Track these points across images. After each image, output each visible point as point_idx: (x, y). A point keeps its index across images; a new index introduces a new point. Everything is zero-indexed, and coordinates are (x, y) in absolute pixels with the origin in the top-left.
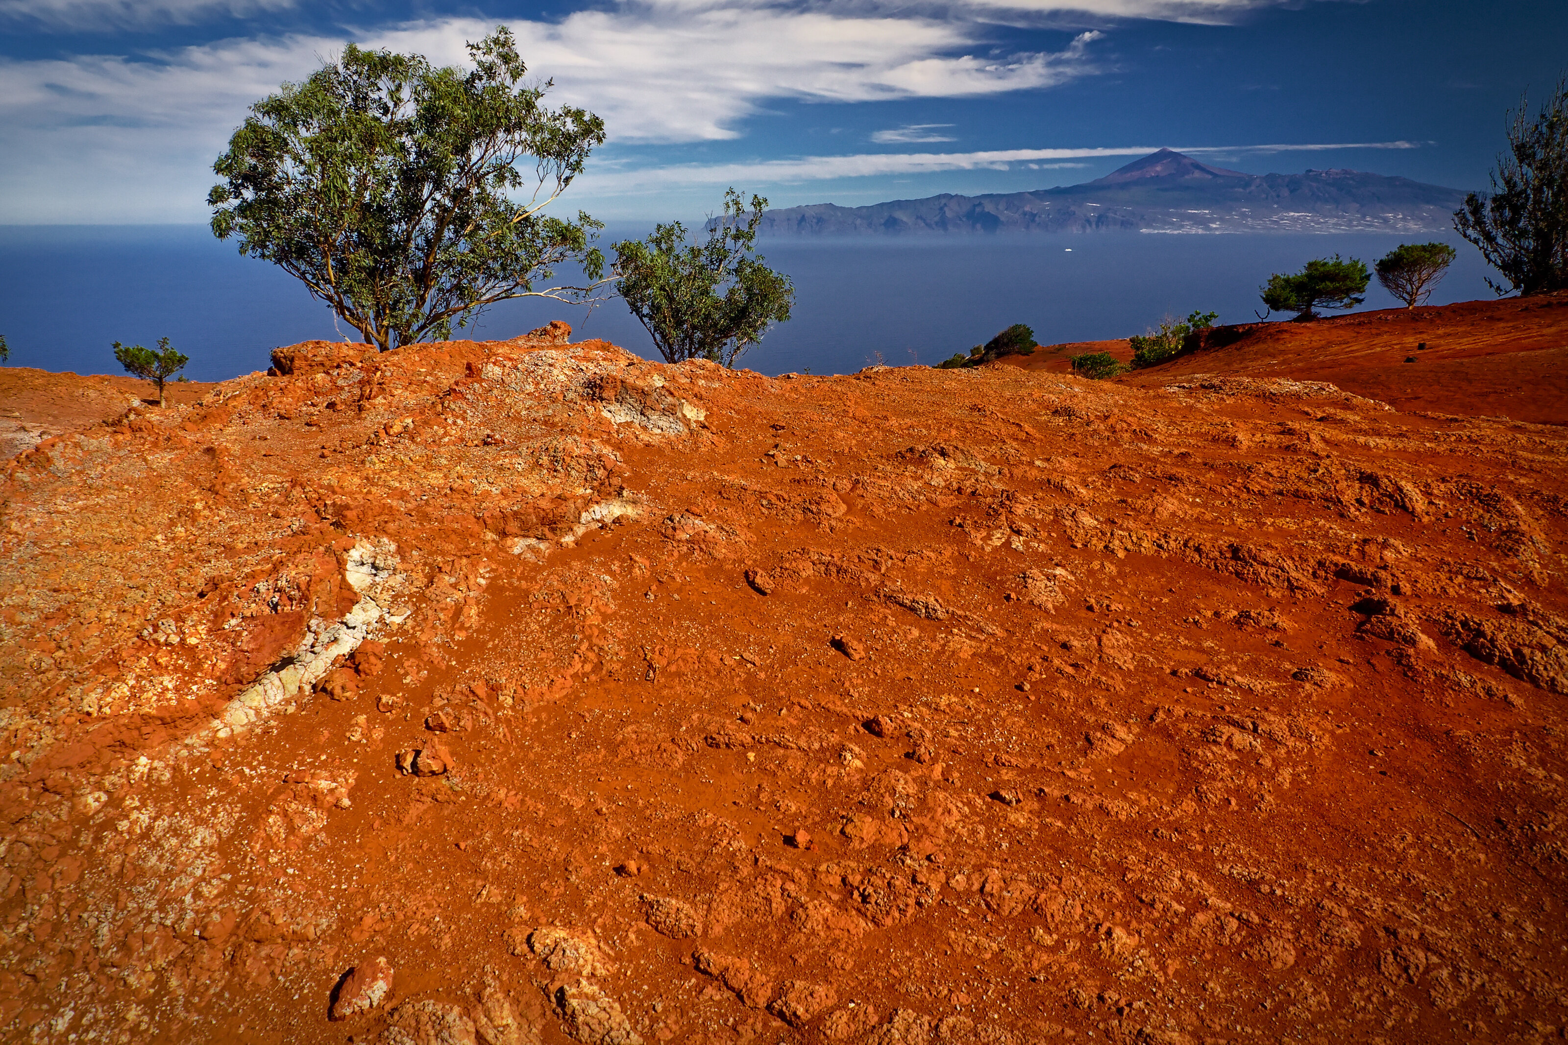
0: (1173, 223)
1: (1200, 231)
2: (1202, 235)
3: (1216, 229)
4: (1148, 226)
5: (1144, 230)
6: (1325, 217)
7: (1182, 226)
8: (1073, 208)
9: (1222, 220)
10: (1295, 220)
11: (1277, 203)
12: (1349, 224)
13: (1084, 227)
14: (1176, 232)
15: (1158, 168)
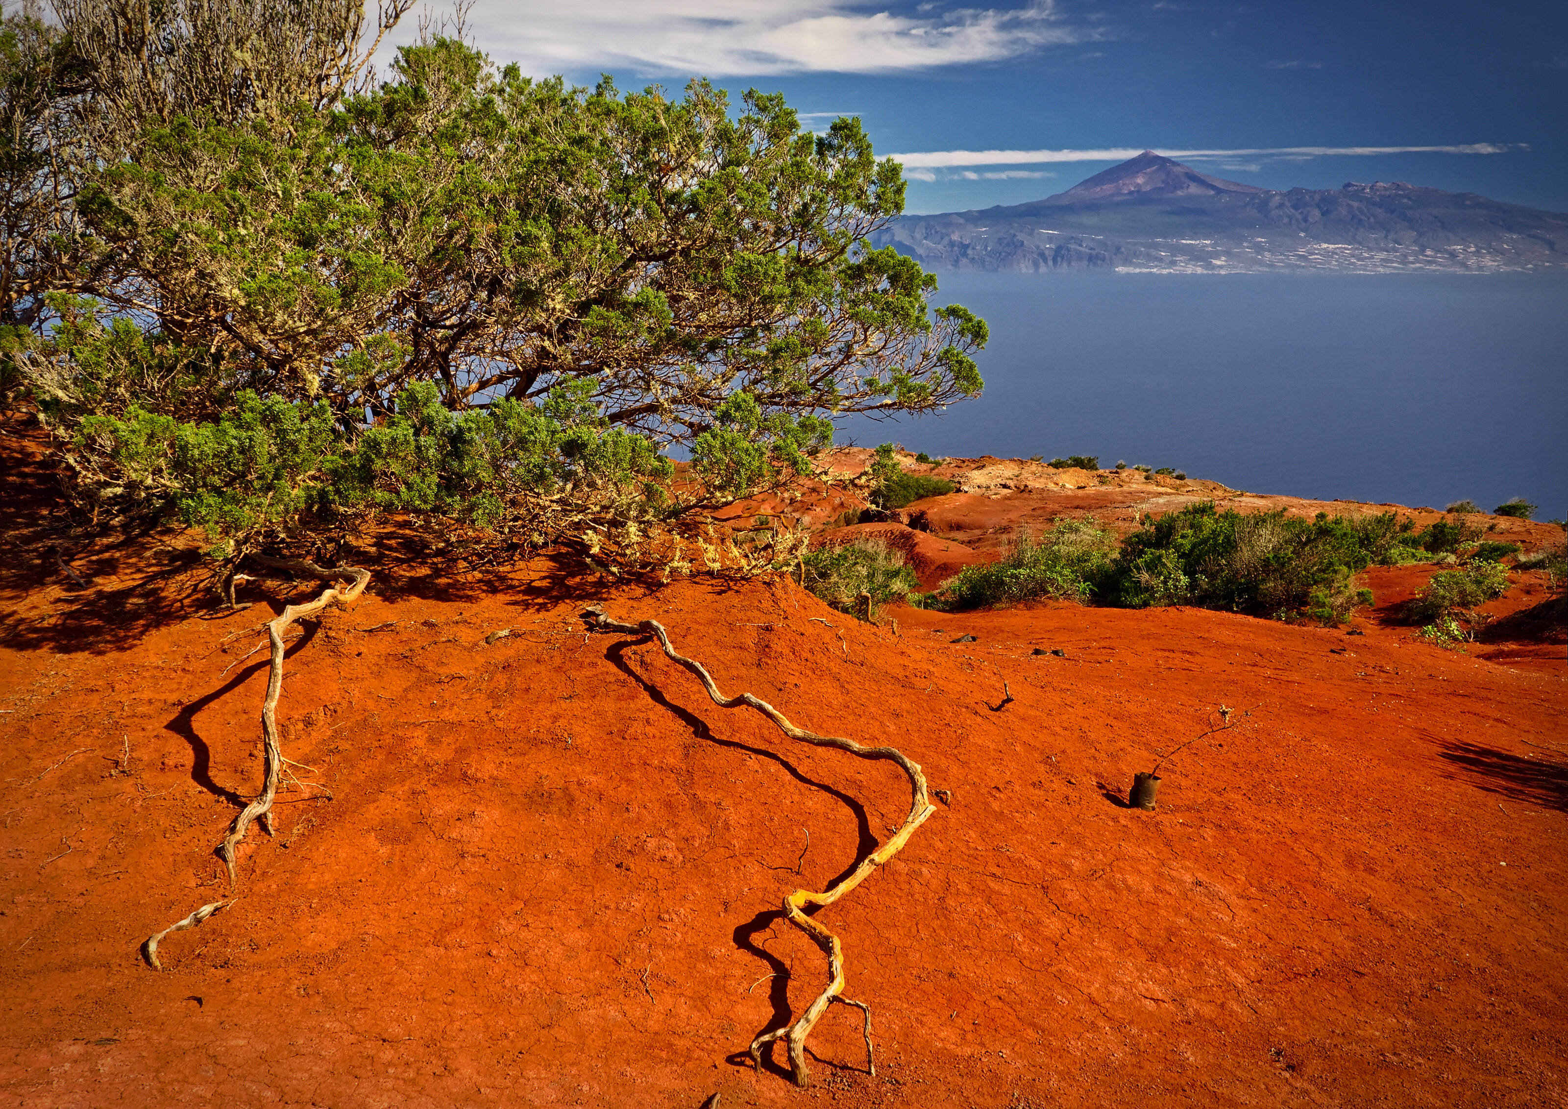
0: (1160, 259)
1: (1199, 270)
2: (1202, 275)
3: (1221, 267)
4: (1126, 262)
5: (1121, 269)
6: (1370, 249)
7: (1173, 263)
8: (1020, 237)
9: (1228, 254)
10: (1331, 254)
11: (1302, 230)
12: (1404, 261)
13: (1036, 265)
14: (1165, 272)
15: (1140, 180)
